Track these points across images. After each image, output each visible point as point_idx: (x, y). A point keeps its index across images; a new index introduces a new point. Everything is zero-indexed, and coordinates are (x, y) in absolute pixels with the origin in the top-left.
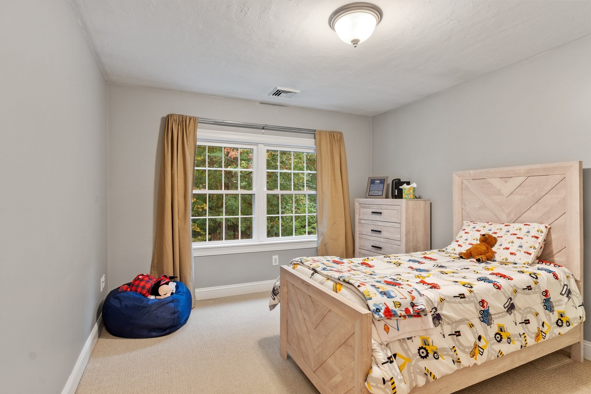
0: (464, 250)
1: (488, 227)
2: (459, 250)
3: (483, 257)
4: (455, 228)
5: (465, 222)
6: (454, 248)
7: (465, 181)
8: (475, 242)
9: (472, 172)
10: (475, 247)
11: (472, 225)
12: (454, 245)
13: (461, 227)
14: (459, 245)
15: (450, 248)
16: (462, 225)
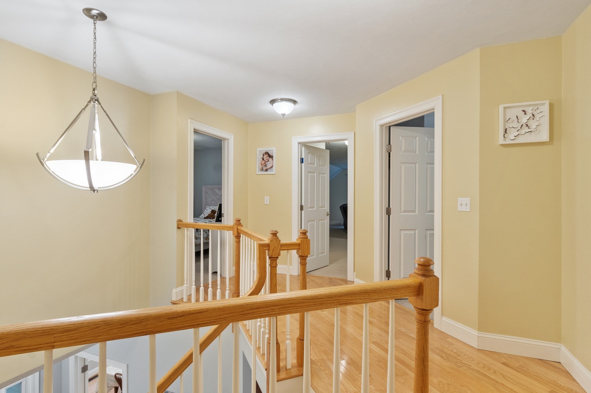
0: (206, 216)
1: (214, 207)
2: (204, 216)
3: (212, 217)
4: (203, 209)
5: (207, 206)
6: (203, 216)
7: (207, 190)
8: (209, 213)
9: (209, 186)
10: (209, 215)
11: (209, 207)
12: (203, 215)
13: (205, 208)
14: (204, 215)
15: (201, 217)
16: (206, 207)
